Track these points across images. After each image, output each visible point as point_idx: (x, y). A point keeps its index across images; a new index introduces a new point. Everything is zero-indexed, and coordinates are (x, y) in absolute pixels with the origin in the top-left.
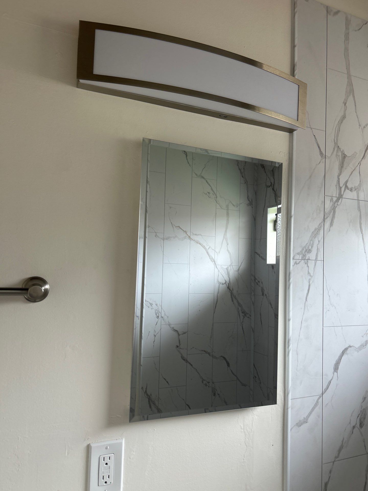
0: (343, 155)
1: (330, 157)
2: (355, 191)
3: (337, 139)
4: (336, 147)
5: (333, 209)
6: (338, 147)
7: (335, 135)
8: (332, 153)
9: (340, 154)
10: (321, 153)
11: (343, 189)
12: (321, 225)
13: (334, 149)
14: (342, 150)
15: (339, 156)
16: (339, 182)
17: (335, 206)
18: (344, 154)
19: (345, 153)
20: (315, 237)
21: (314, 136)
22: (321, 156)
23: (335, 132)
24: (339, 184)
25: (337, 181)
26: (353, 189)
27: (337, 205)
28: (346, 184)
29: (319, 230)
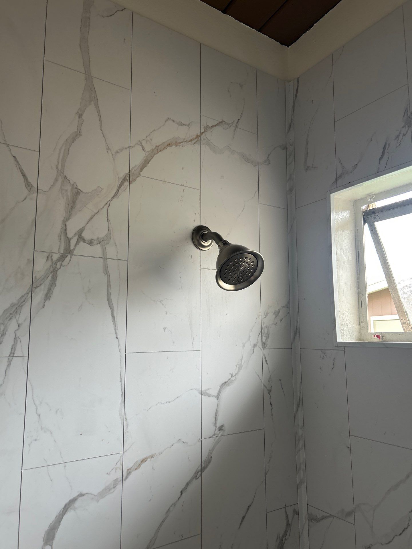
0: (76, 190)
1: (48, 192)
2: (99, 244)
3: (63, 166)
4: (60, 177)
5: (51, 273)
6: (66, 176)
7: (58, 159)
8: (53, 186)
9: (69, 188)
10: (28, 184)
11: (73, 242)
12: (24, 298)
13: (56, 180)
14: (71, 182)
15: (66, 191)
16: (66, 230)
17: (56, 267)
18: (76, 188)
19: (79, 187)
20: (11, 319)
21: (14, 157)
22: (29, 188)
23: (59, 154)
24: (66, 233)
25: (62, 228)
26: (95, 242)
27: (61, 265)
28: (81, 233)
29: (19, 306)
